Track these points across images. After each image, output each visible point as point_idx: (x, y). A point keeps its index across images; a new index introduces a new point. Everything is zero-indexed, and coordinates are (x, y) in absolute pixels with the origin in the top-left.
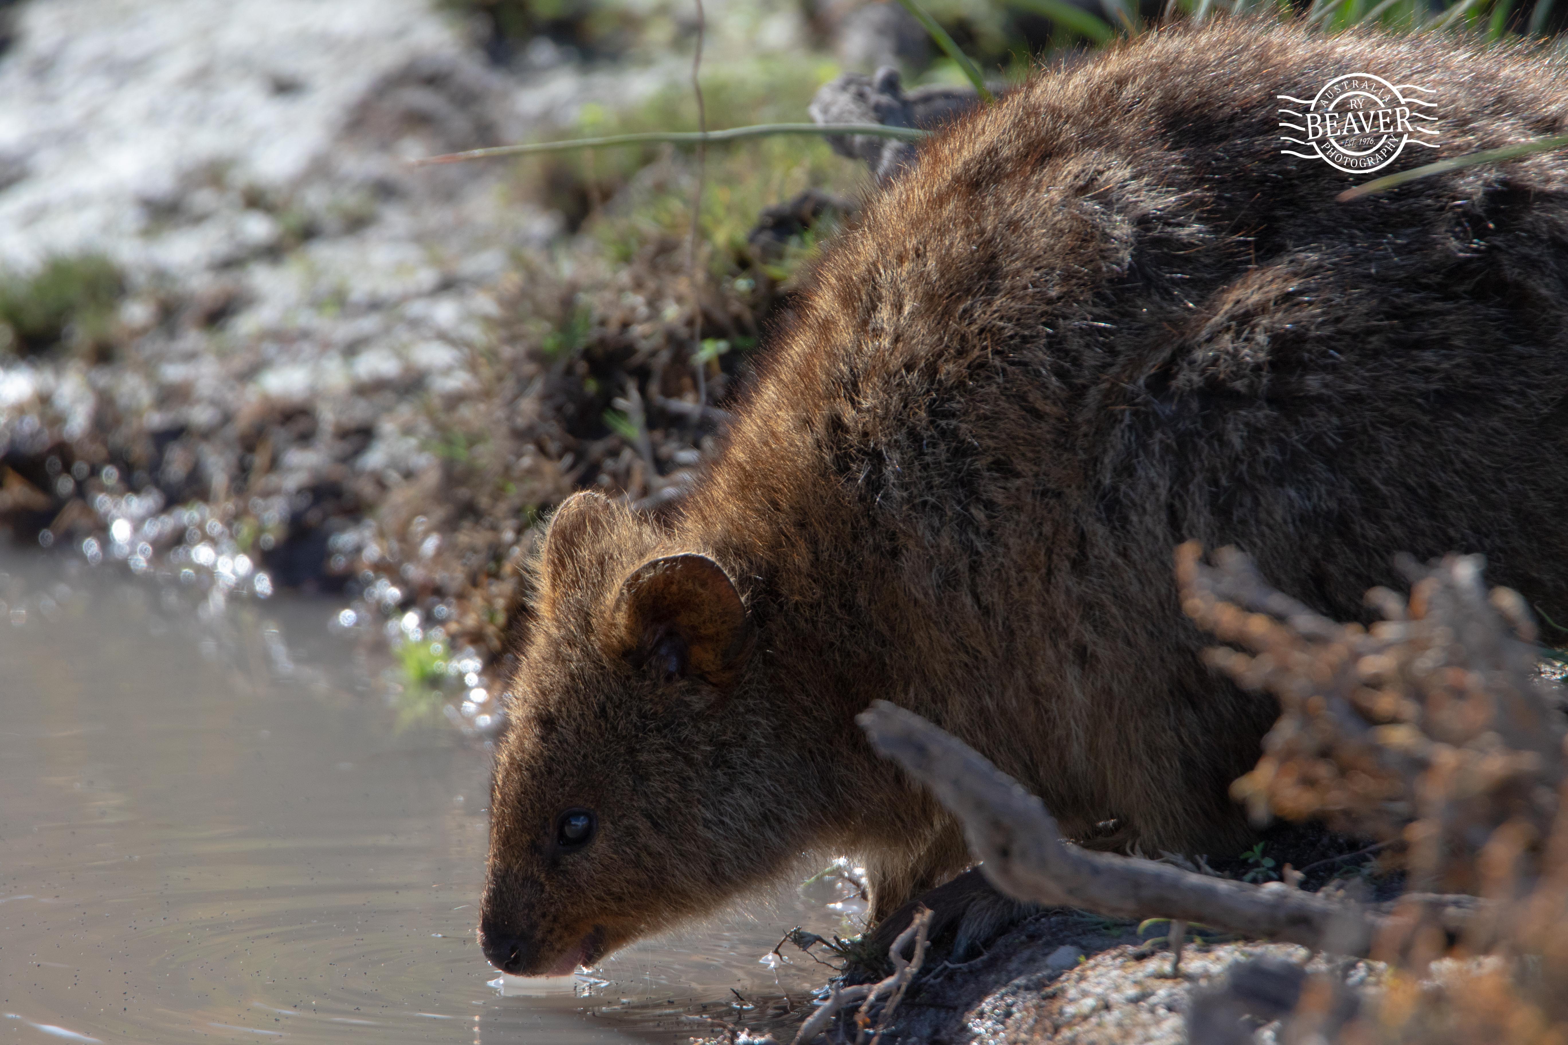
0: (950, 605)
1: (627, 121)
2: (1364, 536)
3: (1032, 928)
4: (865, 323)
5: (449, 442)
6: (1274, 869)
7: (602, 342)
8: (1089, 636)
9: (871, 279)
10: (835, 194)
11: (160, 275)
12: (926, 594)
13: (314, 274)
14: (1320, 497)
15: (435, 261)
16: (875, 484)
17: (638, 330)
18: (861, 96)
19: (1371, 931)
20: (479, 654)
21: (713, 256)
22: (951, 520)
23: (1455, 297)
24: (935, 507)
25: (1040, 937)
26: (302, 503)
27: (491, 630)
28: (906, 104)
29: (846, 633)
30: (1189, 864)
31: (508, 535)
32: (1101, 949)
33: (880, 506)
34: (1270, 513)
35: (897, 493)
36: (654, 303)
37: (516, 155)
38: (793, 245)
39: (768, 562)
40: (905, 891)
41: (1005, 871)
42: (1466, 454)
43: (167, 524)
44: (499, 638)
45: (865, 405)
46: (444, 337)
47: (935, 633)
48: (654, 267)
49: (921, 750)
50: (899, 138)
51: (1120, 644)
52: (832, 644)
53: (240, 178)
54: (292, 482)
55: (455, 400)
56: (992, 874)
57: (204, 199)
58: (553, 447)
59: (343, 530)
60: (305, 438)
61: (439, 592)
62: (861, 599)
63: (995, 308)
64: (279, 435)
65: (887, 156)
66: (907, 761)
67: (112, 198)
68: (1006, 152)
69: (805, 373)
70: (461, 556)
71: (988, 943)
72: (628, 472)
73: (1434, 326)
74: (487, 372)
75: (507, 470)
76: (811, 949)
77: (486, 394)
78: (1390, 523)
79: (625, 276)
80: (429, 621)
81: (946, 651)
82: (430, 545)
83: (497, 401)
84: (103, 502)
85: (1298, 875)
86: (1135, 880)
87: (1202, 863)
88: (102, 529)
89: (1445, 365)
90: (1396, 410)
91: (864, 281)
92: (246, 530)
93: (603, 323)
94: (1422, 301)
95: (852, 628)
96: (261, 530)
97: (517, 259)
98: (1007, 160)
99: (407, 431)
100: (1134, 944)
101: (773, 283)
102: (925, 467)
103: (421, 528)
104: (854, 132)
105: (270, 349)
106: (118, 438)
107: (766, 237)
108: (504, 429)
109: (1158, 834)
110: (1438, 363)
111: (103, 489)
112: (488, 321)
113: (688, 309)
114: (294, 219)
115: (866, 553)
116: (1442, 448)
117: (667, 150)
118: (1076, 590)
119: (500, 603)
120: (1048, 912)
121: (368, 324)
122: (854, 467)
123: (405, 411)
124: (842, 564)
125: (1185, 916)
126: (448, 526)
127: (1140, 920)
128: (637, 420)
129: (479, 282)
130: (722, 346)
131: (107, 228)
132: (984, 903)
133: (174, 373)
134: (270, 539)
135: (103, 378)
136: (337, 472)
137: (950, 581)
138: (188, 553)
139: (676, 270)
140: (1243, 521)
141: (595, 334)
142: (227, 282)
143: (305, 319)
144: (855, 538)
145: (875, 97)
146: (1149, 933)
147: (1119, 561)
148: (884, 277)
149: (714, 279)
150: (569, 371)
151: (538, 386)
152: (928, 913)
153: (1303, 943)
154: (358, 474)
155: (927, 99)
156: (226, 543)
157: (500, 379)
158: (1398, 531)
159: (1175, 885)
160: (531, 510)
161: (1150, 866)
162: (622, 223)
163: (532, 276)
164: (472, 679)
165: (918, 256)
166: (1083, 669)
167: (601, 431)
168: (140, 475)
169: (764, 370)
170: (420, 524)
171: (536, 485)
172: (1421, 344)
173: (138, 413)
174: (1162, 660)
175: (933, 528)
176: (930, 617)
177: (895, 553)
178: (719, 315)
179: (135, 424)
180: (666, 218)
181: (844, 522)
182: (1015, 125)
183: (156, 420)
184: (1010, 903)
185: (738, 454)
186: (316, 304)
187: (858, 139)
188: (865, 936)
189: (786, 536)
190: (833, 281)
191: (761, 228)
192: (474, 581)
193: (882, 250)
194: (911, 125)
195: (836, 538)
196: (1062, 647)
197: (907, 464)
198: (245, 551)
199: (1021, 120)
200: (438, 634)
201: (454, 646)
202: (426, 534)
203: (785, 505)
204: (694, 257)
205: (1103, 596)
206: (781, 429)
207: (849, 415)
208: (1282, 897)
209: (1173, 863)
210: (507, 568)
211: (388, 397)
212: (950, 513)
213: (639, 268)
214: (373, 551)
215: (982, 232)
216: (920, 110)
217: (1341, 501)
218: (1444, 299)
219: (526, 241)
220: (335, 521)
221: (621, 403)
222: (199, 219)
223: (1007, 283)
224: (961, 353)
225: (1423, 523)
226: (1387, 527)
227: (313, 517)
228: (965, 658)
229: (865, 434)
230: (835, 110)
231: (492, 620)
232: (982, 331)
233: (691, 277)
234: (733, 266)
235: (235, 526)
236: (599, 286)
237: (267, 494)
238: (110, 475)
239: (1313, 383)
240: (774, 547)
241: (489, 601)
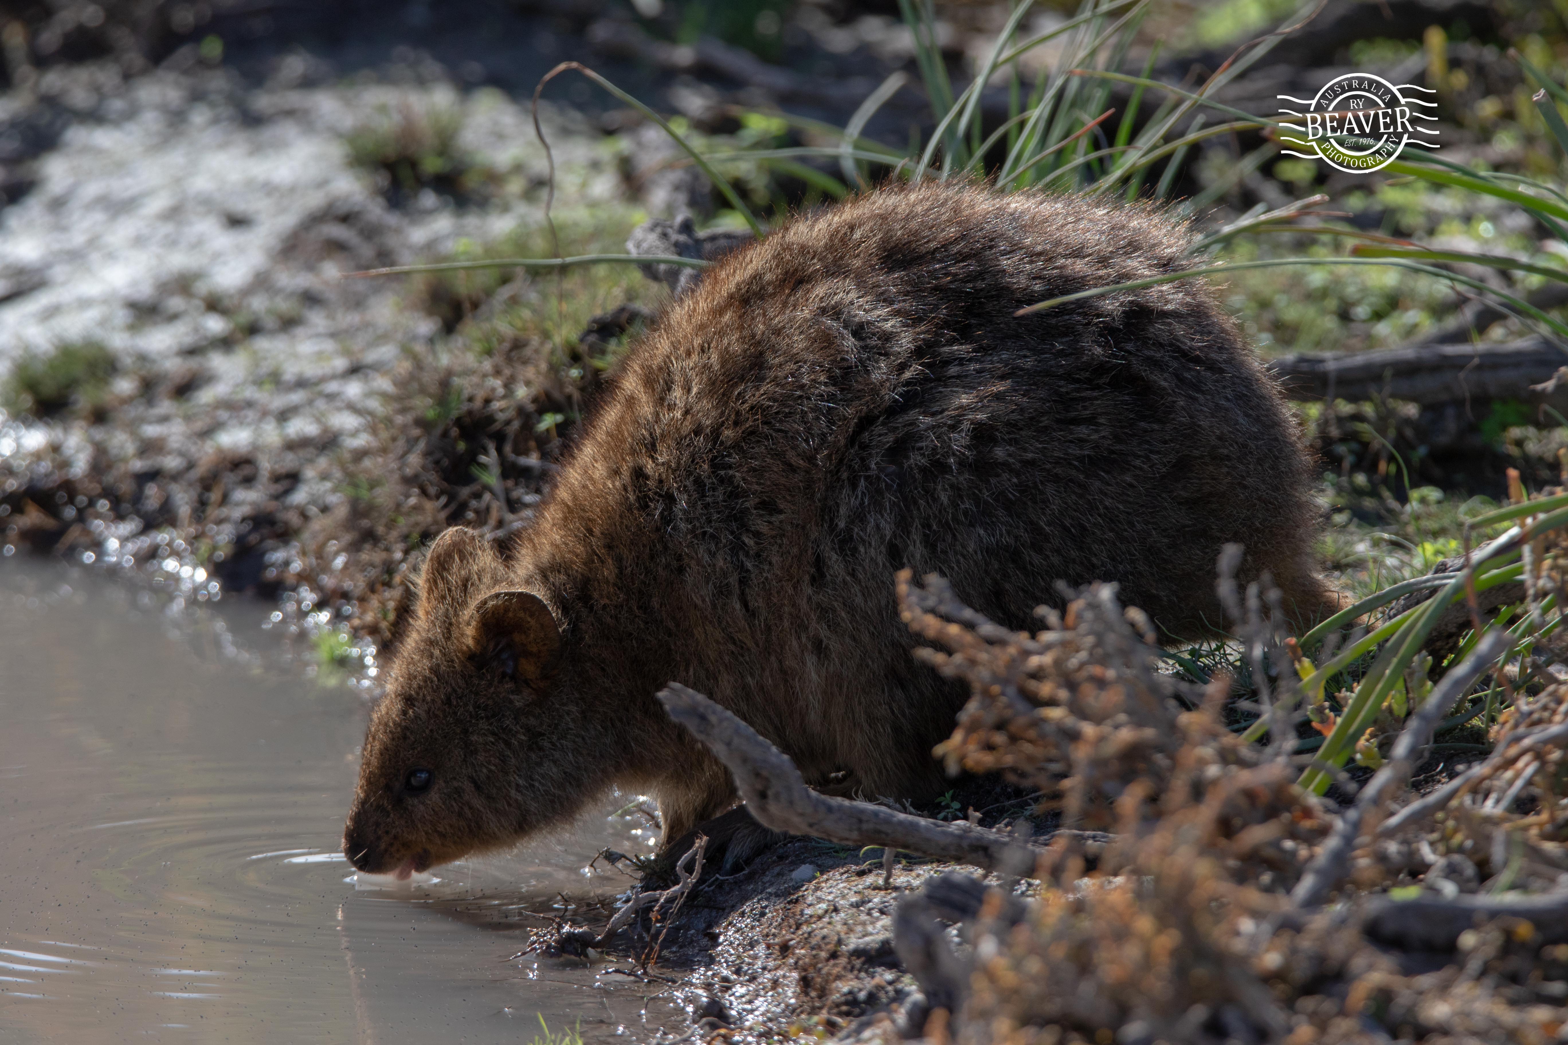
0: (722, 609)
1: (489, 250)
2: (1031, 563)
3: (781, 851)
4: (662, 399)
5: (355, 486)
6: (960, 810)
7: (470, 413)
8: (824, 632)
9: (665, 368)
10: (643, 307)
11: (143, 358)
12: (704, 601)
13: (257, 360)
14: (1001, 535)
15: (346, 352)
16: (667, 518)
17: (496, 405)
18: (665, 235)
19: (1034, 856)
20: (374, 643)
21: (553, 352)
22: (725, 546)
23: (1098, 387)
24: (713, 537)
25: (787, 857)
26: (246, 527)
27: (384, 625)
28: (698, 242)
29: (642, 626)
30: (898, 805)
31: (398, 555)
32: (832, 867)
33: (670, 535)
34: (964, 547)
35: (683, 526)
36: (508, 385)
37: (407, 273)
38: (612, 345)
39: (582, 575)
40: (689, 823)
41: (763, 809)
42: (1108, 502)
43: (145, 542)
44: (390, 630)
45: (661, 460)
46: (352, 408)
47: (709, 628)
48: (509, 359)
49: (703, 718)
50: (693, 267)
51: (848, 640)
52: (631, 634)
53: (202, 288)
54: (237, 513)
55: (360, 455)
56: (753, 812)
57: (176, 303)
58: (432, 490)
59: (275, 549)
60: (248, 481)
61: (345, 596)
62: (655, 603)
63: (762, 392)
64: (229, 478)
65: (683, 280)
66: (692, 726)
67: (106, 300)
68: (768, 277)
69: (615, 437)
70: (363, 570)
71: (748, 861)
72: (488, 509)
73: (1085, 408)
74: (384, 435)
75: (398, 506)
76: (620, 865)
77: (384, 451)
78: (1050, 554)
79: (487, 365)
80: (338, 617)
81: (718, 642)
82: (340, 562)
83: (391, 456)
84: (98, 525)
85: (978, 815)
86: (859, 817)
87: (907, 805)
88: (98, 545)
89: (1095, 437)
90: (1058, 470)
91: (660, 369)
92: (204, 547)
93: (471, 399)
94: (1078, 390)
95: (647, 623)
96: (215, 548)
97: (407, 351)
98: (769, 284)
99: (324, 477)
100: (857, 864)
101: (597, 372)
102: (706, 506)
103: (334, 548)
104: (659, 262)
105: (223, 415)
106: (109, 479)
107: (592, 338)
108: (396, 476)
109: (875, 782)
110: (1089, 435)
111: (99, 516)
112: (385, 396)
113: (534, 391)
114: (243, 319)
115: (660, 569)
116: (1090, 498)
117: (520, 272)
118: (815, 598)
119: (391, 605)
120: (793, 839)
121: (296, 397)
122: (652, 505)
123: (323, 462)
124: (642, 577)
125: (895, 844)
126: (354, 547)
127: (861, 847)
128: (496, 470)
129: (377, 367)
130: (559, 418)
131: (103, 323)
132: (746, 831)
133: (151, 431)
134: (221, 555)
135: (99, 434)
136: (272, 505)
137: (723, 591)
138: (160, 564)
139: (525, 362)
140: (944, 552)
141: (465, 407)
142: (193, 363)
143: (250, 393)
144: (652, 557)
145: (675, 237)
146: (867, 856)
147: (848, 578)
148: (676, 366)
149: (554, 369)
150: (445, 434)
151: (422, 445)
152: (705, 838)
153: (979, 865)
154: (287, 508)
155: (713, 238)
156: (189, 558)
157: (394, 439)
158: (1055, 560)
159: (888, 821)
160: (415, 537)
161: (870, 807)
162: (486, 326)
163: (419, 364)
164: (369, 660)
165: (703, 351)
166: (819, 658)
167: (469, 479)
168: (126, 506)
169: (585, 433)
170: (333, 546)
171: (420, 518)
172: (1076, 421)
173: (125, 460)
174: (880, 652)
175: (710, 552)
176: (706, 617)
177: (681, 570)
178: (557, 395)
179: (122, 468)
180: (519, 324)
181: (644, 546)
182: (774, 257)
183: (138, 465)
184: (765, 831)
185: (563, 494)
186: (258, 383)
187: (662, 267)
188: (657, 855)
189: (597, 555)
190: (637, 369)
191: (589, 332)
192: (372, 588)
193: (675, 346)
194: (700, 257)
195: (638, 558)
196: (804, 640)
197: (692, 504)
198: (202, 564)
199: (779, 254)
200: (345, 626)
201: (356, 635)
202: (337, 553)
203: (597, 531)
204: (537, 351)
205: (835, 604)
206: (597, 475)
207: (650, 467)
208: (967, 831)
209: (885, 805)
210: (397, 579)
211: (310, 452)
212: (724, 541)
213: (498, 359)
214: (297, 566)
215: (753, 336)
216: (708, 246)
217: (1017, 538)
218: (1092, 389)
219: (415, 338)
220: (269, 543)
221: (483, 459)
222: (173, 318)
223: (772, 374)
224: (736, 423)
225: (1074, 554)
226: (1048, 556)
227: (253, 538)
228: (732, 647)
229: (661, 481)
230: (645, 245)
231: (385, 618)
232: (752, 408)
233: (537, 366)
234: (566, 359)
235: (196, 545)
236: (467, 372)
237: (220, 522)
238: (103, 505)
239: (1000, 453)
240: (588, 562)
241: (383, 603)
